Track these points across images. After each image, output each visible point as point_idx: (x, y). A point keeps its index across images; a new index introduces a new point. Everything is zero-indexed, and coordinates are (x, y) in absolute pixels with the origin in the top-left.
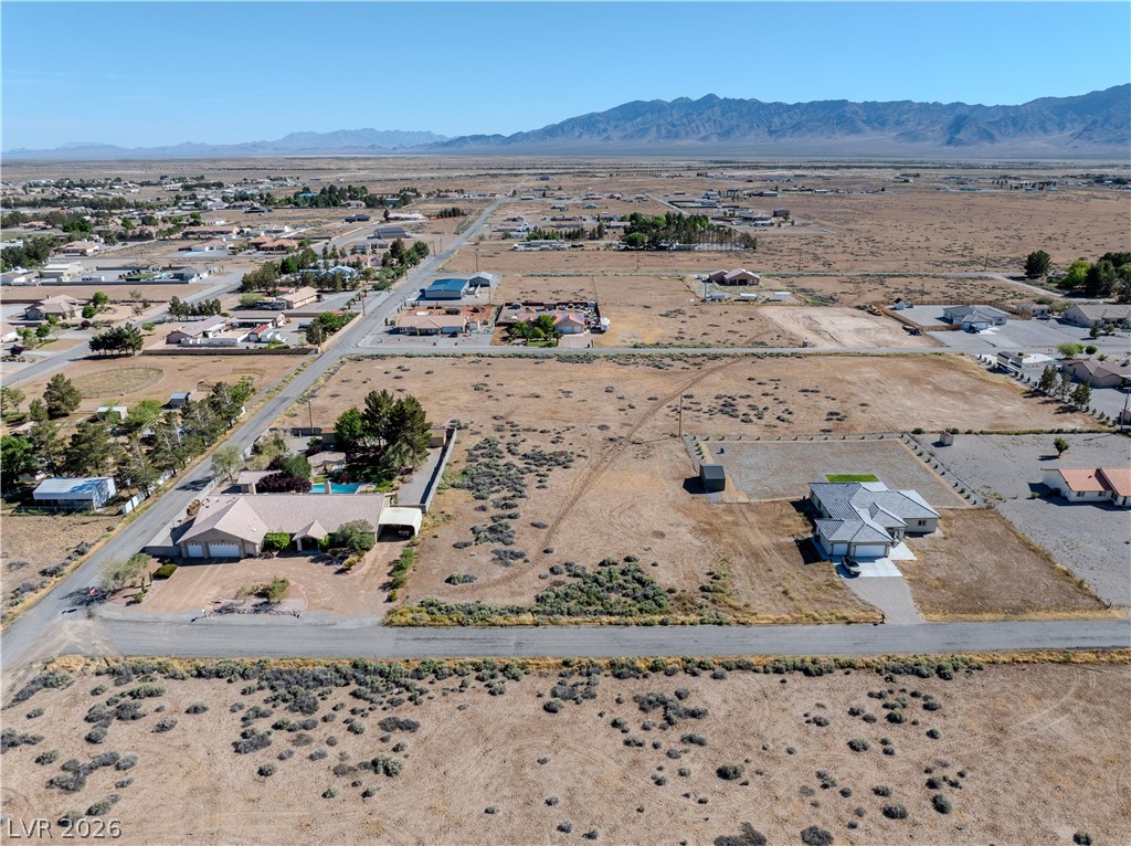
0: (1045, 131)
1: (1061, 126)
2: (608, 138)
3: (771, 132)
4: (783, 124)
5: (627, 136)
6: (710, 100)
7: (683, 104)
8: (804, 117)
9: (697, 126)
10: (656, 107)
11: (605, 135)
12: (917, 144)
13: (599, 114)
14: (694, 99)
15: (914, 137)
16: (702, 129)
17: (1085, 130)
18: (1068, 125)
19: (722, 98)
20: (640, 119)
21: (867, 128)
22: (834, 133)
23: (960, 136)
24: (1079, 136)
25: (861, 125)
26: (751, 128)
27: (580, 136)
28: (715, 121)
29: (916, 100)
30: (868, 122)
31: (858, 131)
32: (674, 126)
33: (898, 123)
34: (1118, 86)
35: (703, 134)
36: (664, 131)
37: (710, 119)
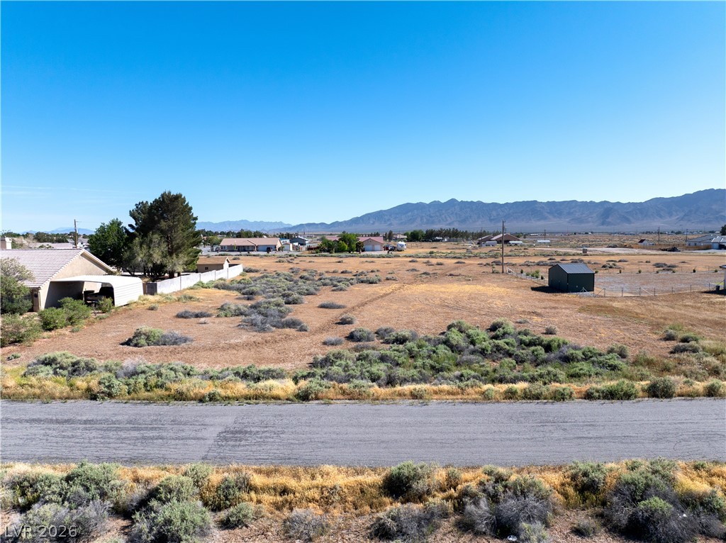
0: (661, 217)
1: (670, 214)
2: (390, 224)
3: (491, 220)
4: (498, 215)
5: (402, 223)
6: (453, 201)
7: (436, 204)
8: (511, 211)
9: (445, 217)
10: (420, 206)
11: (389, 223)
12: (583, 225)
13: (385, 211)
14: (443, 202)
15: (580, 221)
16: (448, 219)
17: (685, 215)
18: (674, 213)
19: (460, 201)
20: (410, 213)
21: (550, 217)
22: (530, 220)
23: (609, 220)
24: (682, 219)
25: (547, 215)
26: (479, 218)
27: (373, 224)
28: (456, 214)
29: (579, 200)
30: (550, 213)
31: (545, 218)
32: (431, 217)
33: (569, 213)
34: (701, 191)
35: (449, 221)
36: (425, 220)
37: (452, 213)
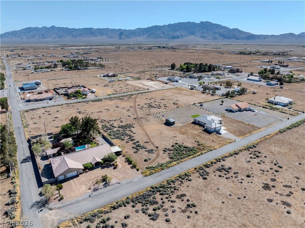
0: (140, 36)
1: (144, 35)
2: (22, 38)
3: (73, 37)
4: (76, 34)
5: (28, 38)
6: (53, 27)
7: (44, 28)
8: (82, 32)
9: (51, 35)
10: (36, 29)
11: (21, 37)
12: (112, 39)
13: (17, 31)
14: (48, 27)
15: (111, 37)
16: (53, 36)
17: (149, 36)
18: (145, 34)
19: (57, 27)
20: (32, 33)
21: (99, 35)
22: (91, 37)
23: (122, 37)
24: (148, 37)
25: (97, 34)
26: (67, 35)
27: (12, 38)
28: (56, 33)
29: (110, 28)
30: (99, 33)
31: (97, 36)
32: (44, 35)
33: (106, 34)
34: (153, 26)
35: (53, 37)
36: (40, 36)
37: (54, 33)
